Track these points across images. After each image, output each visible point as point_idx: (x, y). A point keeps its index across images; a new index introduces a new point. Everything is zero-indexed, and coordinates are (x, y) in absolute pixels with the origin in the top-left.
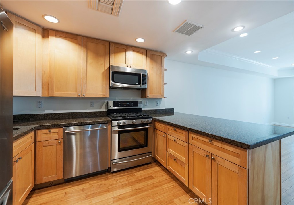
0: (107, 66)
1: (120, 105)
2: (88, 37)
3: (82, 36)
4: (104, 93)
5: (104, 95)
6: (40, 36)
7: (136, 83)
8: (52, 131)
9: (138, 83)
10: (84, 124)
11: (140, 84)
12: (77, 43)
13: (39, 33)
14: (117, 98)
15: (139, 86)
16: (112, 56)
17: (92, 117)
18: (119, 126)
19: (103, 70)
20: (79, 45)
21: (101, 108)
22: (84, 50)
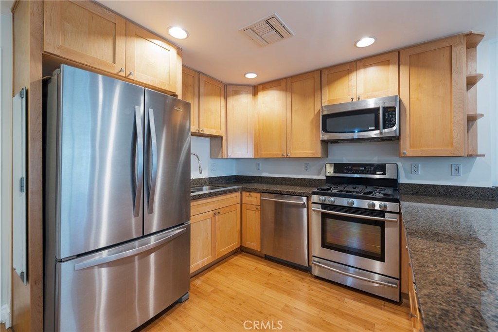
0: (318, 107)
1: (345, 171)
2: (292, 77)
3: (286, 78)
4: (314, 152)
5: (314, 154)
6: (251, 95)
7: (370, 128)
8: (253, 194)
9: (374, 128)
10: (278, 192)
11: (377, 128)
12: (281, 90)
13: (250, 93)
14: (344, 159)
15: (378, 132)
16: (325, 91)
17: (299, 185)
18: (324, 206)
19: (312, 116)
20: (283, 90)
21: (319, 174)
22: (289, 95)
